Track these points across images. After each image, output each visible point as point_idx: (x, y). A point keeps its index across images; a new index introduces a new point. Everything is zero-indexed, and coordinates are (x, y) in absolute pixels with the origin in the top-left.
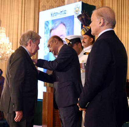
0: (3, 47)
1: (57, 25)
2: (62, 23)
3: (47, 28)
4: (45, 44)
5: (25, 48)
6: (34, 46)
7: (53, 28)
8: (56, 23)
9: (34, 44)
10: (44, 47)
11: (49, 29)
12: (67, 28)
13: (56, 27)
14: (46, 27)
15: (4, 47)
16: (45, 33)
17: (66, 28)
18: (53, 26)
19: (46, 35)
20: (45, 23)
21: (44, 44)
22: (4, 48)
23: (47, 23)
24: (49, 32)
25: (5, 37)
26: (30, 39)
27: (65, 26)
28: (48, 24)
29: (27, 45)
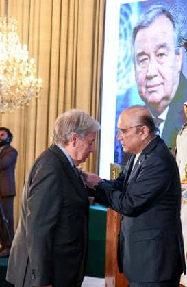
0: (13, 71)
1: (150, 16)
2: (164, 12)
3: (126, 25)
4: (119, 65)
5: (62, 149)
6: (83, 145)
7: (142, 23)
8: (148, 13)
9: (82, 143)
10: (118, 74)
11: (130, 26)
12: (176, 25)
13: (150, 23)
14: (123, 18)
15: (15, 69)
16: (120, 35)
17: (174, 27)
18: (142, 18)
19: (123, 40)
20: (121, 10)
21: (116, 66)
22: (15, 74)
23: (125, 9)
24: (130, 33)
25: (17, 44)
26: (75, 131)
27: (173, 21)
28: (128, 11)
29: (66, 143)
